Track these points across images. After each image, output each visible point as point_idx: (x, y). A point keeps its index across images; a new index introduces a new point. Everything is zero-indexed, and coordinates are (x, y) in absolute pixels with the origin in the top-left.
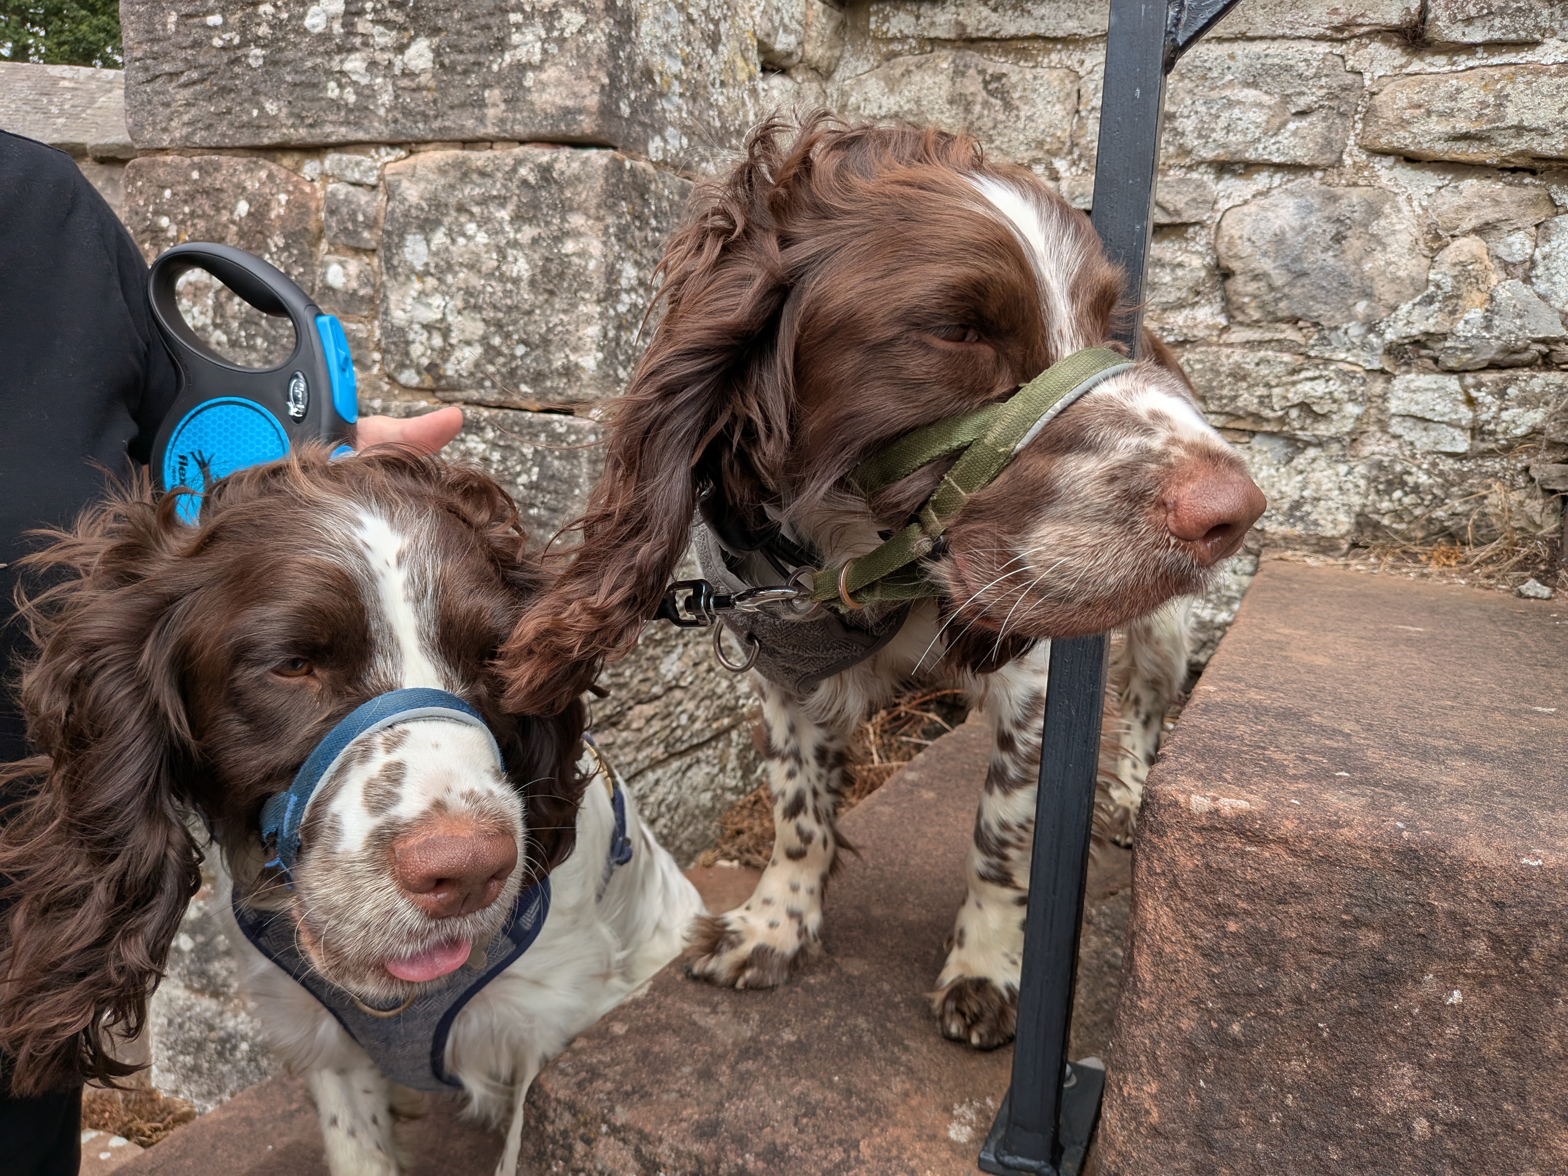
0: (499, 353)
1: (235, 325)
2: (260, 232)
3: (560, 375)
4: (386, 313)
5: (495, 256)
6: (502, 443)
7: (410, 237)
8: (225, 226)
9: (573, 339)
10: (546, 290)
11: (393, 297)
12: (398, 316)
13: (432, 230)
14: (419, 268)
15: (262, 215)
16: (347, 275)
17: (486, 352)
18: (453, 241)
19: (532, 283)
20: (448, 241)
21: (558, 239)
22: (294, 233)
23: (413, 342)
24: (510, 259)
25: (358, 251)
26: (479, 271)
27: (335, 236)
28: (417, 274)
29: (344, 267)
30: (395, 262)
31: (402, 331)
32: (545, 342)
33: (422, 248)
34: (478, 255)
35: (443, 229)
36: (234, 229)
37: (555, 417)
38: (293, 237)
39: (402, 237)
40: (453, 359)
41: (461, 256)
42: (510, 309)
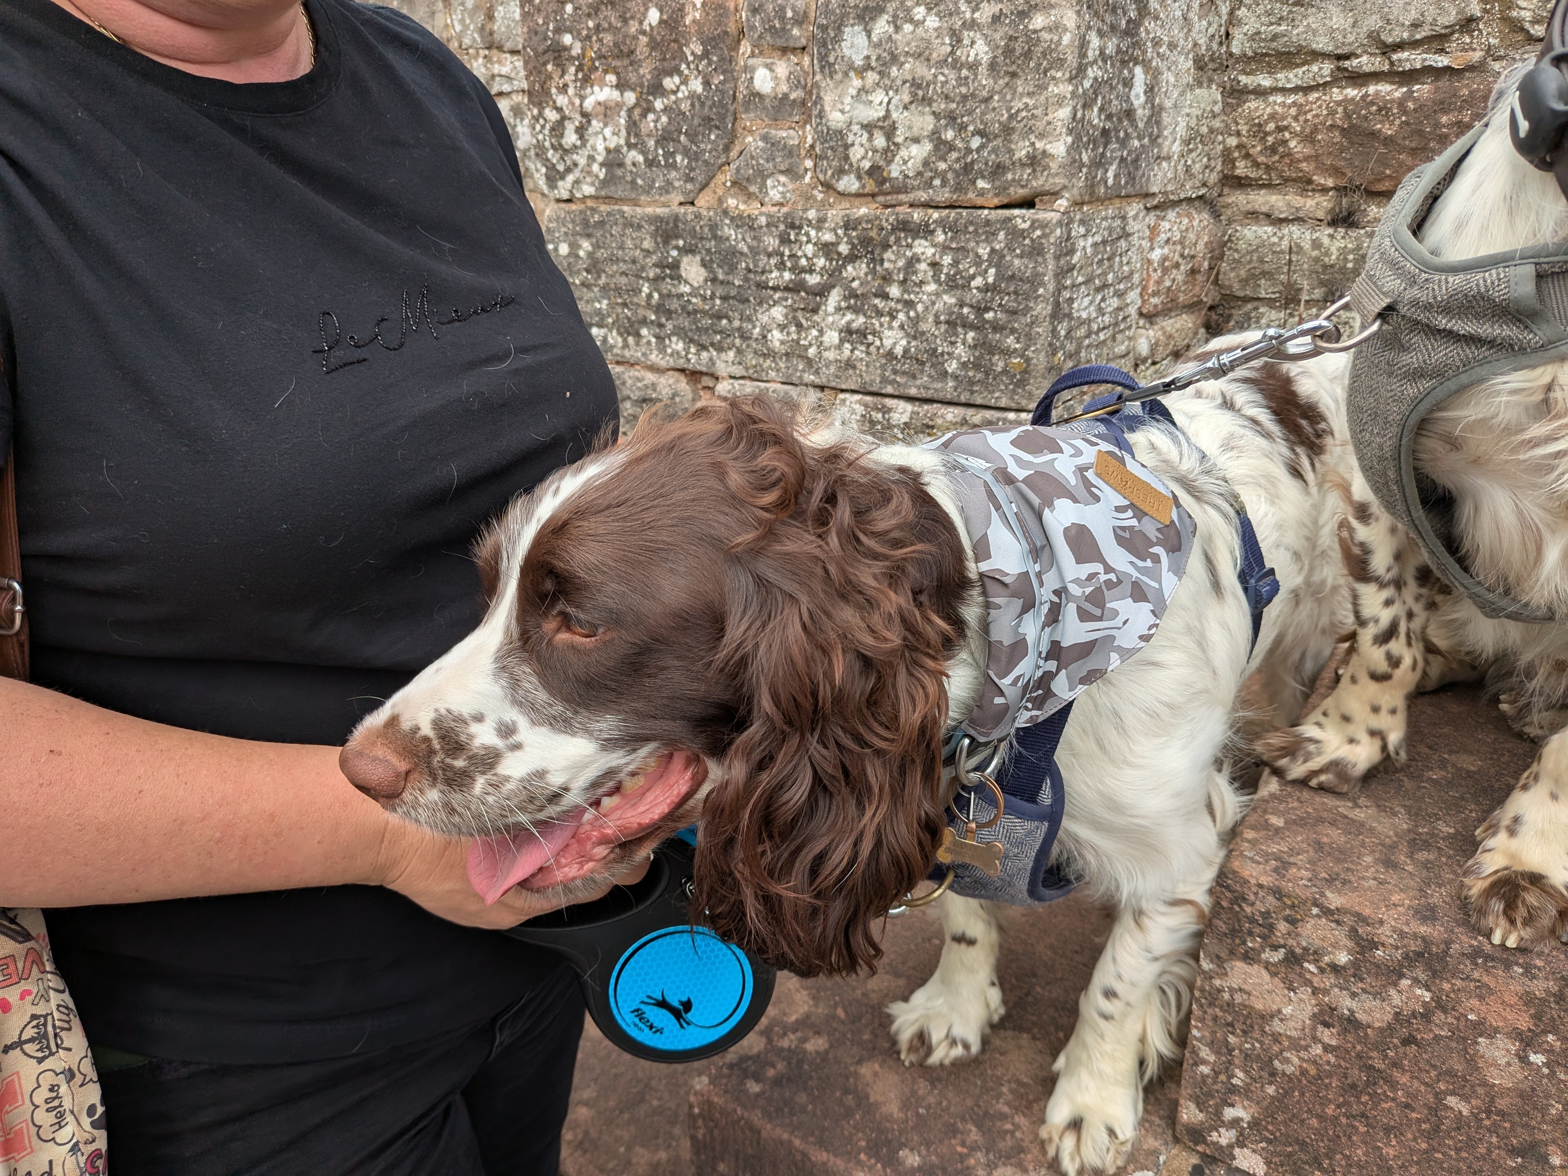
0: (952, 148)
1: (651, 143)
2: (676, 41)
3: (1023, 165)
4: (821, 115)
5: (947, 40)
6: (954, 245)
7: (847, 30)
8: (635, 38)
9: (1040, 125)
10: (1007, 73)
11: (828, 99)
12: (835, 118)
13: (873, 19)
14: (859, 62)
15: (676, 21)
16: (776, 78)
17: (936, 148)
18: (897, 29)
19: (993, 66)
20: (891, 29)
21: (1023, 15)
22: (714, 39)
23: (853, 145)
24: (966, 42)
25: (785, 51)
26: (928, 60)
27: (760, 37)
28: (855, 70)
29: (772, 71)
30: (831, 59)
31: (840, 134)
32: (1007, 130)
33: (861, 40)
34: (929, 42)
35: (886, 17)
36: (644, 40)
37: (1016, 212)
38: (711, 43)
39: (839, 29)
40: (897, 158)
41: (908, 44)
42: (965, 98)
